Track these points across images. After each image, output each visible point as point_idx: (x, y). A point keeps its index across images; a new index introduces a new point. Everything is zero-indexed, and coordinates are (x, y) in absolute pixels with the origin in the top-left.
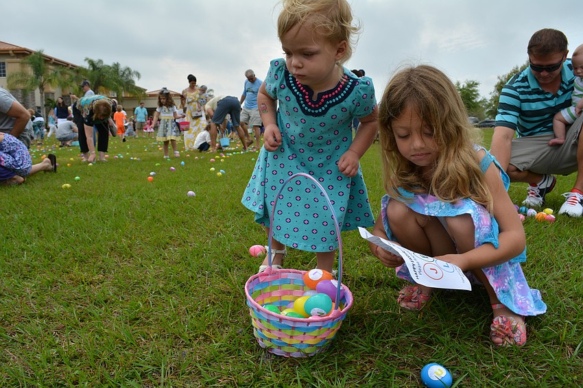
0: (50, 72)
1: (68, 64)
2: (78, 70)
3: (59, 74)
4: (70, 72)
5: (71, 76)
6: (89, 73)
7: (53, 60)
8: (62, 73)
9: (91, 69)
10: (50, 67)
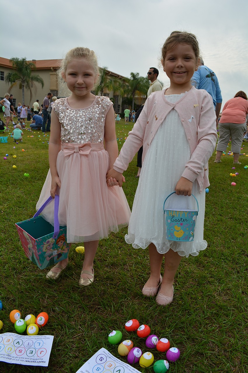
0: (108, 81)
1: (119, 76)
2: (124, 80)
3: (113, 82)
4: (119, 81)
5: (120, 83)
6: (131, 81)
7: (110, 73)
8: (115, 82)
9: (132, 79)
10: (109, 77)
